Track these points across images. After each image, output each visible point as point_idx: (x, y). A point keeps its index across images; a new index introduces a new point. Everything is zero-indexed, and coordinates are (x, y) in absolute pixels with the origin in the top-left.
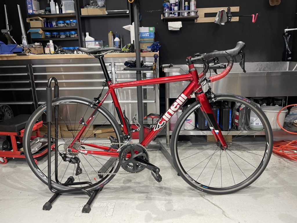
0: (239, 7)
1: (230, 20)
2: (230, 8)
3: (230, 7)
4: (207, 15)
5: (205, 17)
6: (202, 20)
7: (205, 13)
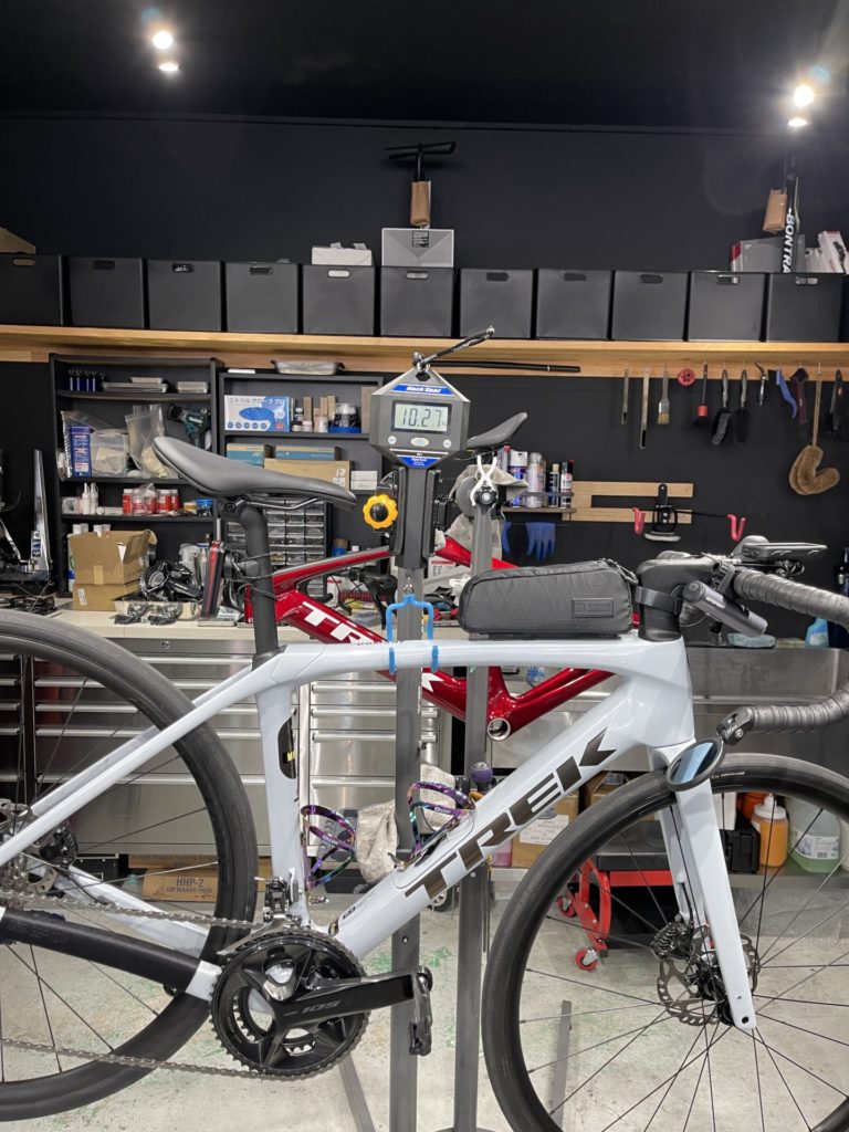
0: (691, 485)
1: (665, 521)
2: (666, 488)
3: (668, 484)
4: (598, 501)
5: (593, 506)
6: (584, 513)
7: (593, 497)
